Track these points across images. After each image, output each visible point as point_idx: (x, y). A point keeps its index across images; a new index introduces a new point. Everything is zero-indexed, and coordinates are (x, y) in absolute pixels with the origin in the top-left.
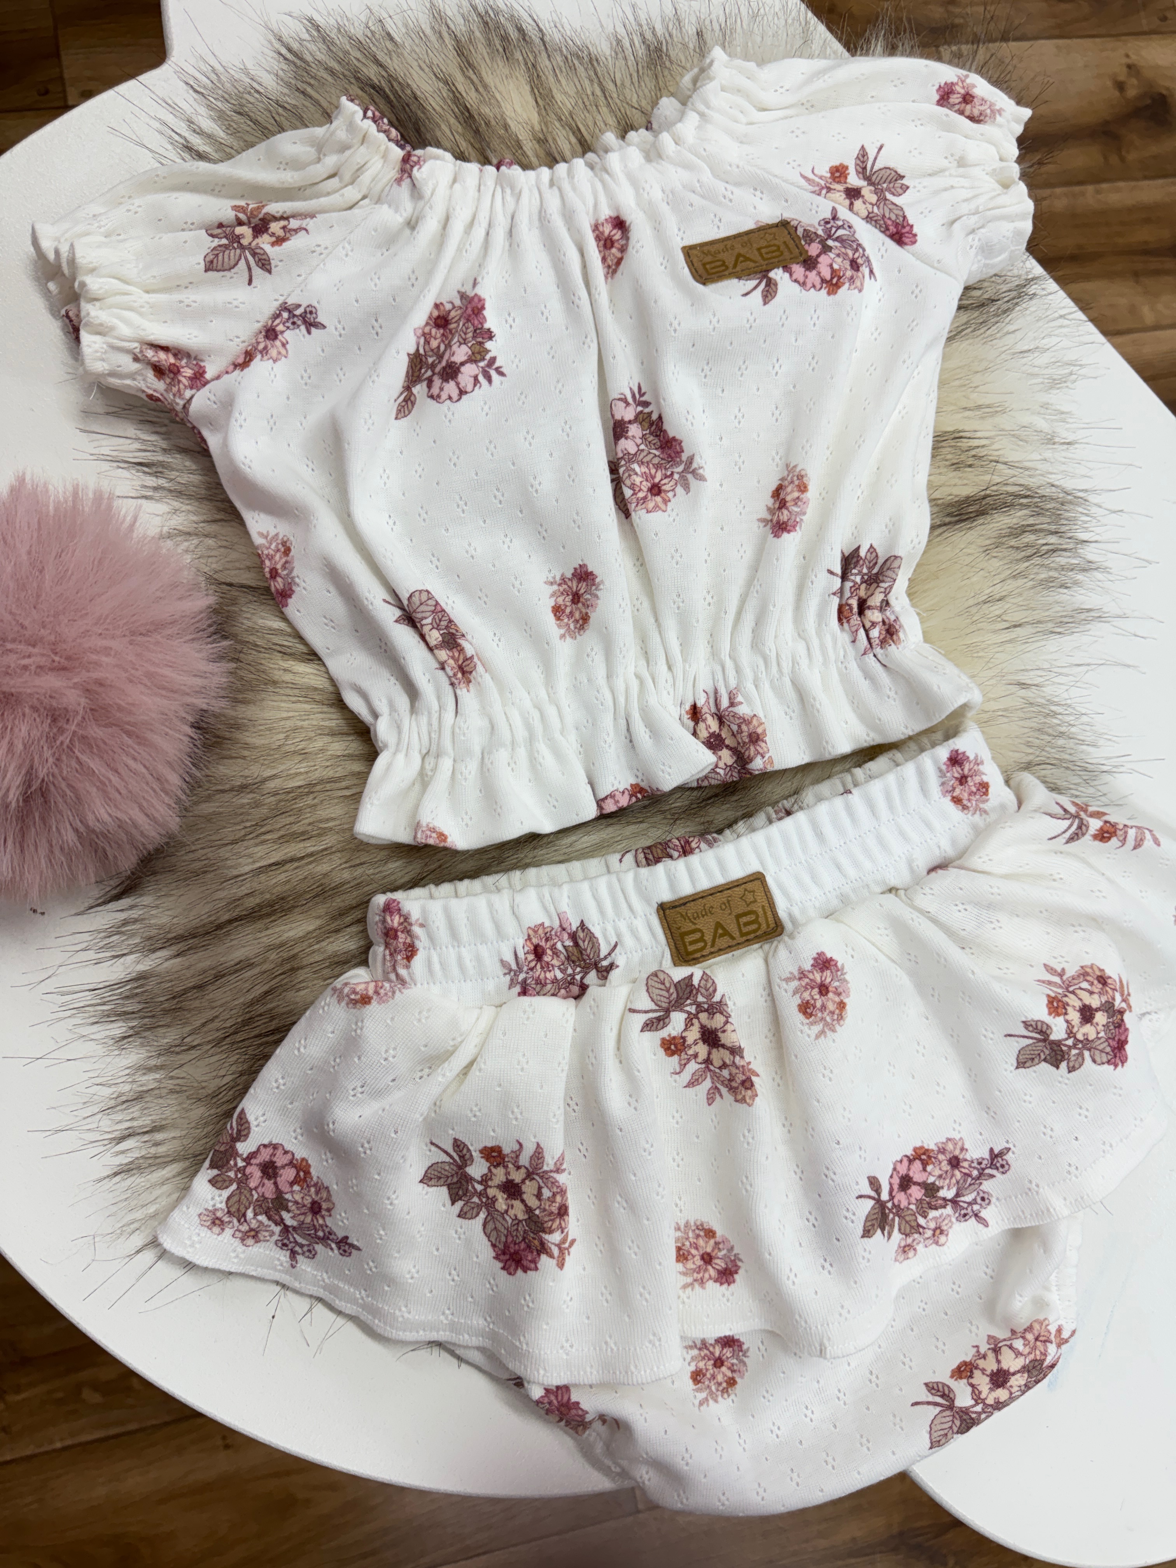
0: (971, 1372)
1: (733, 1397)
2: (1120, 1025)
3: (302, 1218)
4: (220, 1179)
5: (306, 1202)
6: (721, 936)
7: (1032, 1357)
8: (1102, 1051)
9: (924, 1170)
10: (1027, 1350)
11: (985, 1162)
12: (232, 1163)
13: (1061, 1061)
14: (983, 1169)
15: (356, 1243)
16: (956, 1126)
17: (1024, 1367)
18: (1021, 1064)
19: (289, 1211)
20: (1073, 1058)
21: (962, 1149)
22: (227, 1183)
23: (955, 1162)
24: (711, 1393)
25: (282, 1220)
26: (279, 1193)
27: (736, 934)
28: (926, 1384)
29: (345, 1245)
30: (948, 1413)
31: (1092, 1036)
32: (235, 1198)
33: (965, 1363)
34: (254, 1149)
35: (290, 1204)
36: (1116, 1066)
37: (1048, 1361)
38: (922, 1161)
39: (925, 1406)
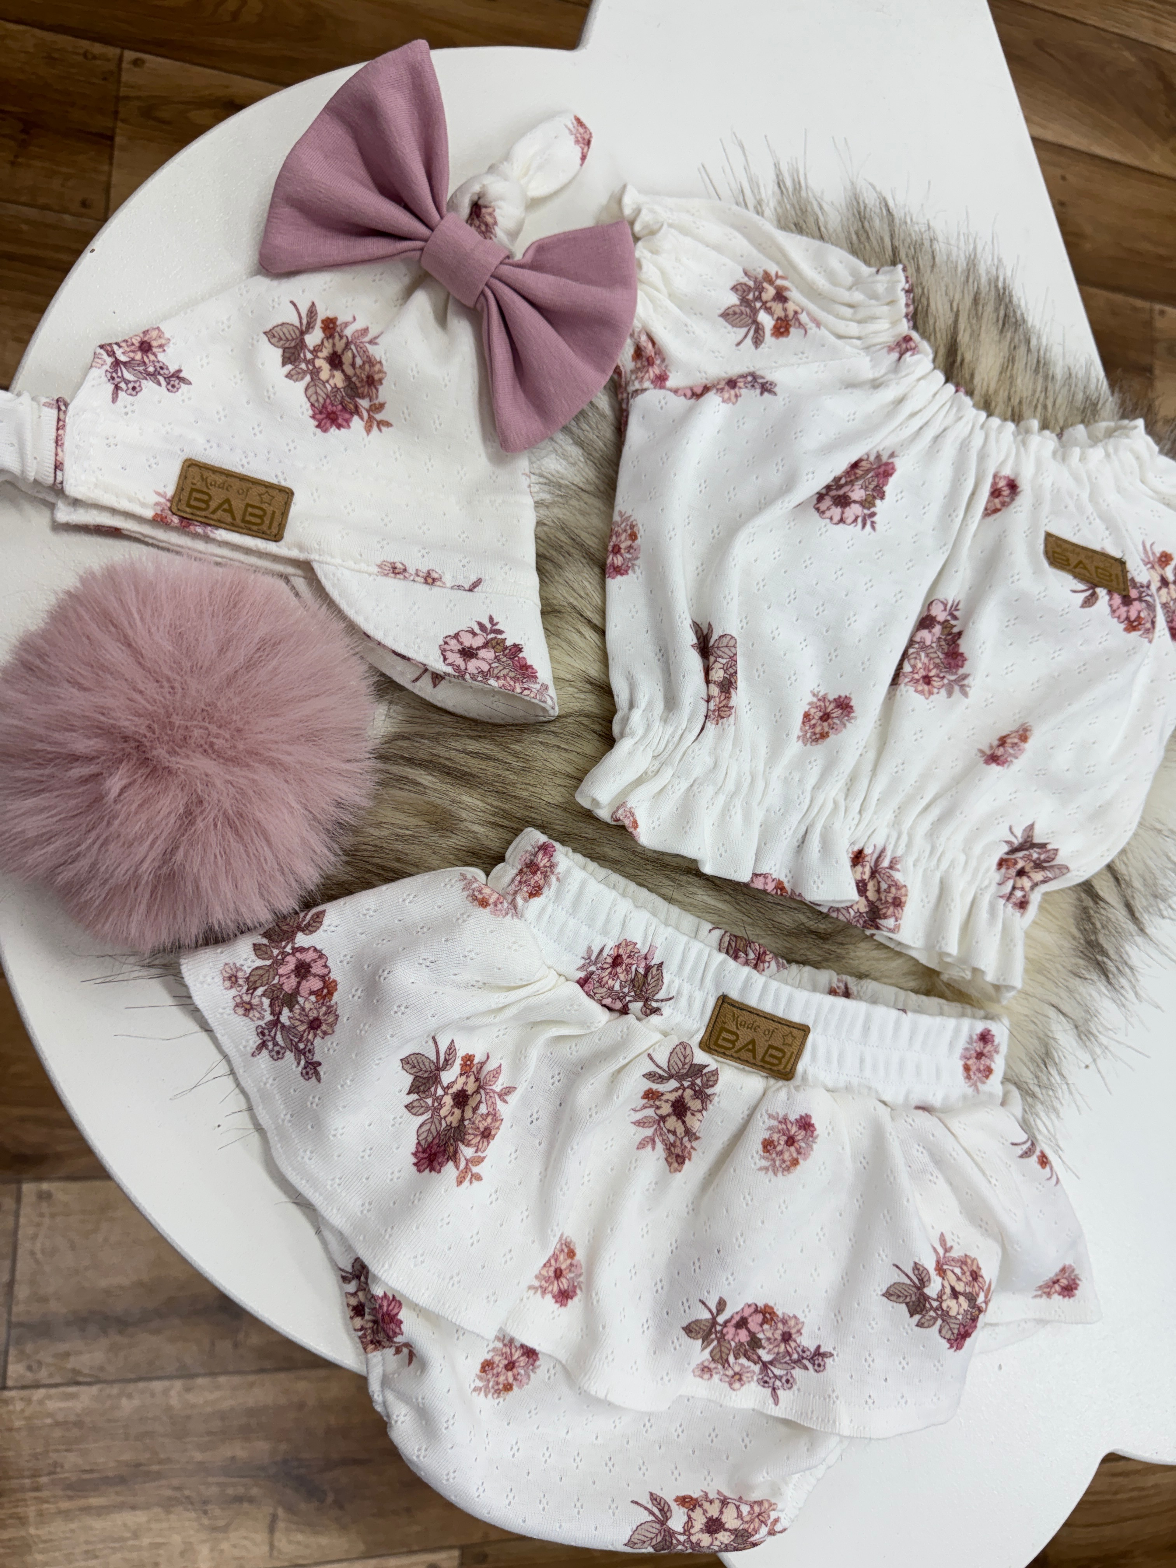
0: (695, 1507)
1: (501, 1400)
2: (974, 1319)
3: (297, 1023)
4: (263, 949)
5: (311, 1014)
6: (748, 1050)
7: (746, 1526)
8: (951, 1329)
9: (761, 1325)
10: (747, 1519)
11: (808, 1353)
12: (283, 944)
13: (918, 1313)
14: (803, 1358)
15: (322, 1073)
16: (807, 1310)
17: (736, 1530)
18: (888, 1295)
19: (291, 1011)
20: (927, 1317)
21: (799, 1331)
22: (266, 956)
23: (787, 1337)
24: (487, 1387)
25: (280, 1013)
26: (296, 992)
27: (759, 1057)
28: (651, 1494)
29: (312, 1069)
30: (658, 1526)
31: (953, 1313)
32: (261, 972)
33: (691, 1497)
34: (306, 946)
35: (297, 1007)
36: (951, 1347)
37: (754, 1539)
38: (765, 1317)
39: (642, 1509)
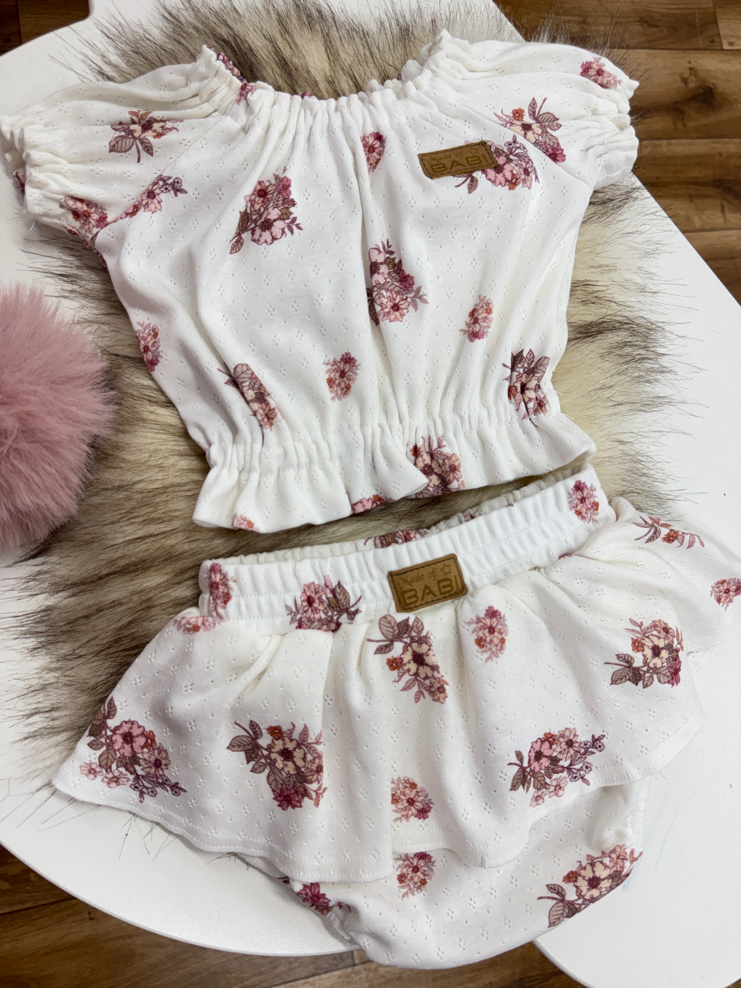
0: (576, 878)
1: (424, 891)
2: (676, 659)
3: (148, 770)
4: (95, 743)
5: (151, 760)
6: (428, 594)
7: (614, 869)
8: (665, 675)
9: (551, 748)
10: (612, 865)
11: (589, 744)
12: (103, 732)
13: (639, 680)
14: (588, 748)
15: (183, 787)
16: (572, 720)
17: (609, 875)
18: (614, 682)
19: (140, 765)
20: (646, 679)
21: (575, 735)
22: (100, 746)
23: (570, 744)
24: (410, 889)
25: (135, 771)
26: (134, 753)
27: (437, 593)
28: (547, 886)
29: (176, 789)
30: (561, 904)
31: (659, 665)
32: (105, 756)
33: (572, 872)
34: (118, 724)
35: (141, 761)
36: (673, 685)
37: (625, 872)
38: (549, 742)
39: (546, 900)
